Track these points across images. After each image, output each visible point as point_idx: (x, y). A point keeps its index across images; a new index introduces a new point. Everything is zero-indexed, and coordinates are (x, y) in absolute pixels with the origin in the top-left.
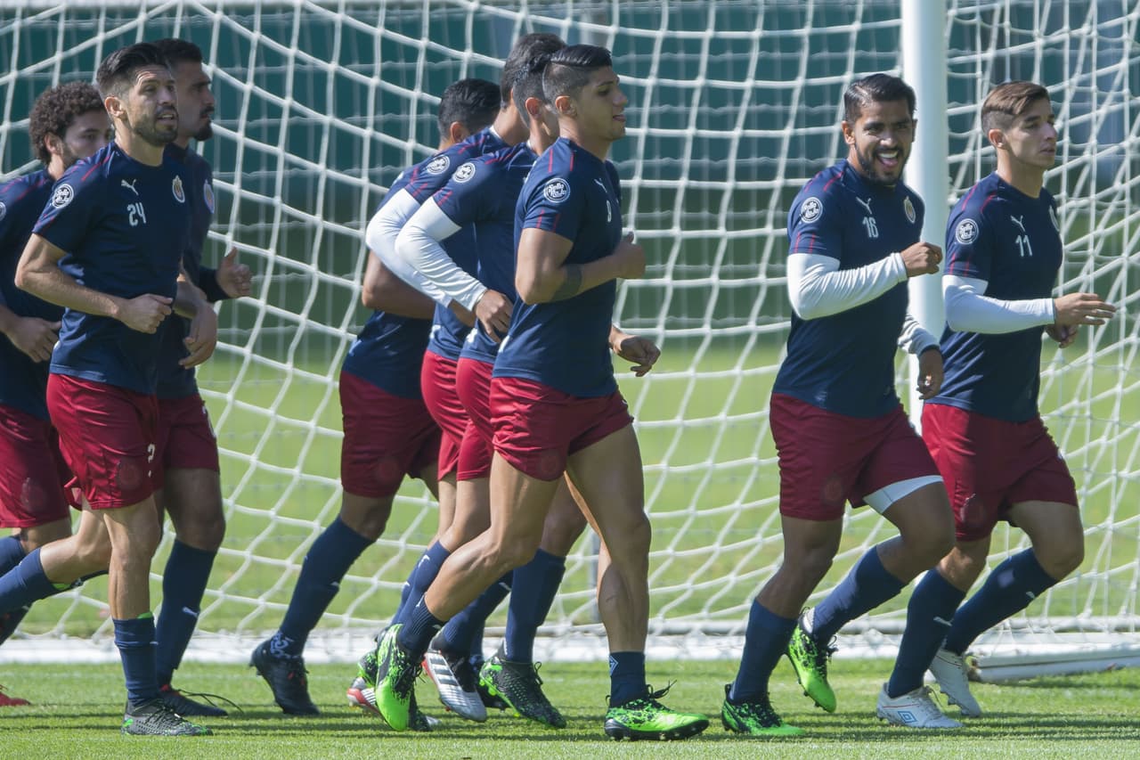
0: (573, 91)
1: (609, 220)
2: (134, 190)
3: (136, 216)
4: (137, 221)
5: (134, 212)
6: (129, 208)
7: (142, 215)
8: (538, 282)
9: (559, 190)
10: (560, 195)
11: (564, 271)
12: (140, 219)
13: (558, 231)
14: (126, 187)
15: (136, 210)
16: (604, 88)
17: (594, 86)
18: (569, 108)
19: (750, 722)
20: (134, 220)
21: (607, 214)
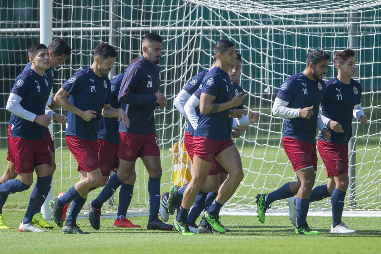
0: (222, 52)
1: (228, 91)
2: (93, 82)
3: (93, 89)
4: (93, 91)
5: (92, 88)
6: (91, 87)
7: (95, 89)
8: (204, 108)
9: (211, 82)
10: (211, 83)
11: (212, 105)
12: (94, 90)
13: (210, 94)
14: (91, 81)
15: (93, 88)
16: (231, 53)
17: (228, 52)
18: (220, 57)
19: (303, 231)
20: (92, 90)
21: (227, 89)
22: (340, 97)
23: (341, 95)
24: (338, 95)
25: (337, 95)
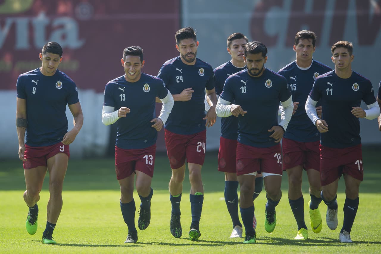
6: (177, 77)
7: (182, 79)
22: (330, 92)
23: (331, 90)
24: (328, 90)
25: (326, 89)
